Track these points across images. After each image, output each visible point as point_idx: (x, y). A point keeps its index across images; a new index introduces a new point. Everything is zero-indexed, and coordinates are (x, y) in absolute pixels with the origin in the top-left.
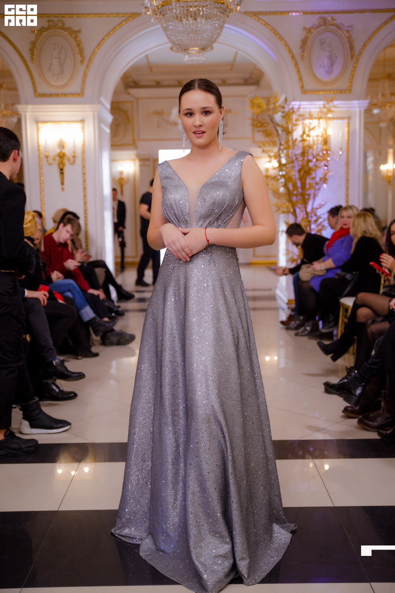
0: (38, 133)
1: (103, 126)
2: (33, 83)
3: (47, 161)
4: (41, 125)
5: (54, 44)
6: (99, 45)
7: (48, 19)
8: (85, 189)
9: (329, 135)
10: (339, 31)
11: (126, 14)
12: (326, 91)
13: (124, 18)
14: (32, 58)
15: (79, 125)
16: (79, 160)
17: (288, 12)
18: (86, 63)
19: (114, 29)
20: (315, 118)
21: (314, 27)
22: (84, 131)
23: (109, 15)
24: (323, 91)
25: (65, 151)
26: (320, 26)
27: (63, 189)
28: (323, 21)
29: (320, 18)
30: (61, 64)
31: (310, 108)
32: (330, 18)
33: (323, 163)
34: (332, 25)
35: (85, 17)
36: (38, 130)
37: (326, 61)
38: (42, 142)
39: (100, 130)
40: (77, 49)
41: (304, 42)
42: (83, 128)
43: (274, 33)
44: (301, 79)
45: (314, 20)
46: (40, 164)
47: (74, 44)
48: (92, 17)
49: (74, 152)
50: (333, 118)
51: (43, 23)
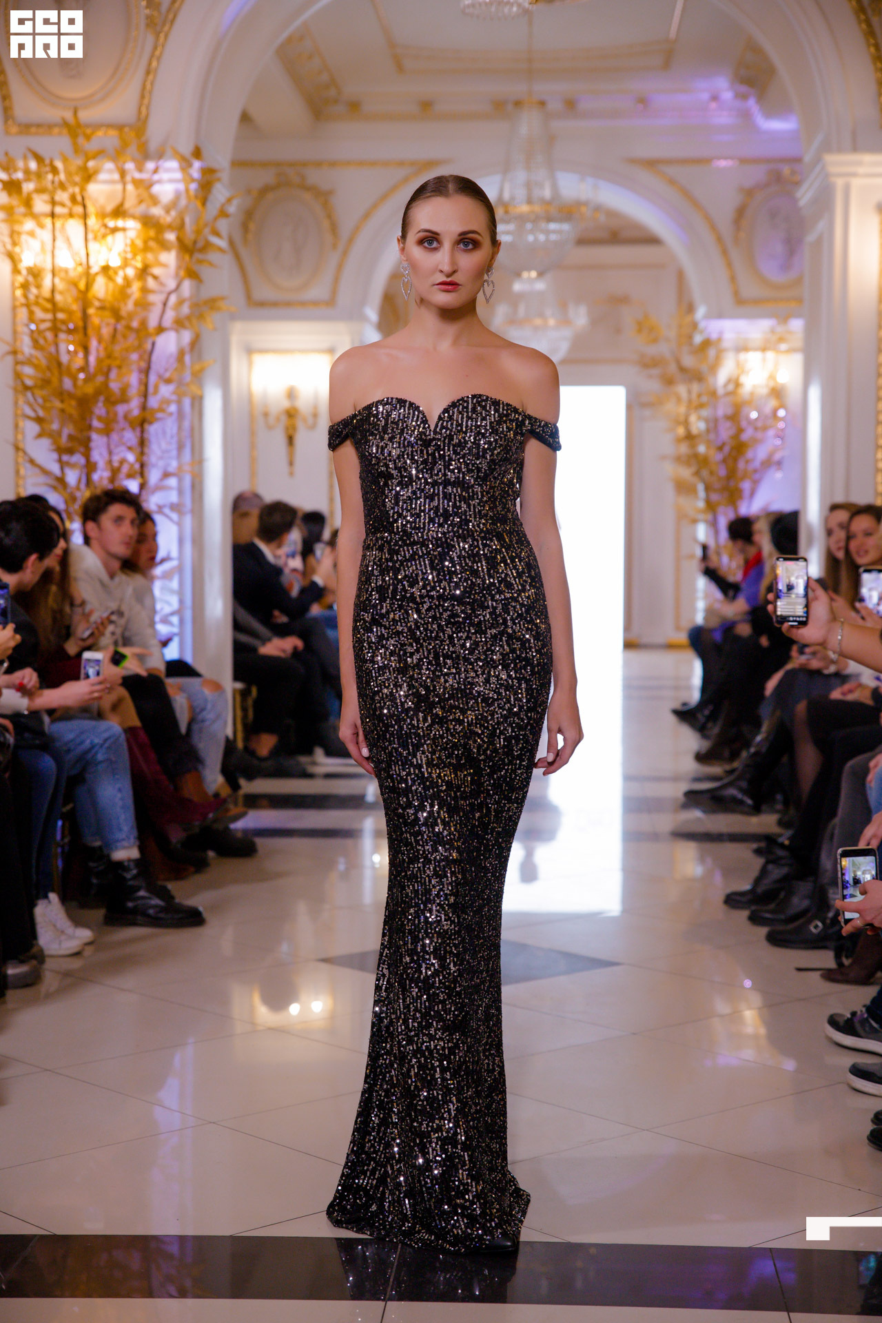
0: (250, 372)
3: (266, 422)
4: (255, 357)
6: (367, 216)
7: (276, 170)
9: (782, 384)
11: (415, 162)
12: (781, 300)
13: (413, 170)
14: (245, 240)
15: (323, 360)
17: (711, 160)
18: (341, 246)
19: (394, 188)
20: (756, 350)
21: (759, 188)
23: (386, 164)
24: (773, 300)
25: (297, 404)
26: (768, 185)
27: (291, 474)
28: (774, 175)
29: (770, 172)
30: (298, 250)
31: (748, 332)
32: (788, 172)
33: (771, 433)
36: (250, 366)
37: (779, 248)
40: (326, 224)
41: (740, 213)
43: (685, 196)
44: (733, 279)
45: (757, 174)
46: (252, 429)
47: (322, 214)
48: (356, 166)
49: (316, 407)
50: (791, 350)
51: (267, 177)
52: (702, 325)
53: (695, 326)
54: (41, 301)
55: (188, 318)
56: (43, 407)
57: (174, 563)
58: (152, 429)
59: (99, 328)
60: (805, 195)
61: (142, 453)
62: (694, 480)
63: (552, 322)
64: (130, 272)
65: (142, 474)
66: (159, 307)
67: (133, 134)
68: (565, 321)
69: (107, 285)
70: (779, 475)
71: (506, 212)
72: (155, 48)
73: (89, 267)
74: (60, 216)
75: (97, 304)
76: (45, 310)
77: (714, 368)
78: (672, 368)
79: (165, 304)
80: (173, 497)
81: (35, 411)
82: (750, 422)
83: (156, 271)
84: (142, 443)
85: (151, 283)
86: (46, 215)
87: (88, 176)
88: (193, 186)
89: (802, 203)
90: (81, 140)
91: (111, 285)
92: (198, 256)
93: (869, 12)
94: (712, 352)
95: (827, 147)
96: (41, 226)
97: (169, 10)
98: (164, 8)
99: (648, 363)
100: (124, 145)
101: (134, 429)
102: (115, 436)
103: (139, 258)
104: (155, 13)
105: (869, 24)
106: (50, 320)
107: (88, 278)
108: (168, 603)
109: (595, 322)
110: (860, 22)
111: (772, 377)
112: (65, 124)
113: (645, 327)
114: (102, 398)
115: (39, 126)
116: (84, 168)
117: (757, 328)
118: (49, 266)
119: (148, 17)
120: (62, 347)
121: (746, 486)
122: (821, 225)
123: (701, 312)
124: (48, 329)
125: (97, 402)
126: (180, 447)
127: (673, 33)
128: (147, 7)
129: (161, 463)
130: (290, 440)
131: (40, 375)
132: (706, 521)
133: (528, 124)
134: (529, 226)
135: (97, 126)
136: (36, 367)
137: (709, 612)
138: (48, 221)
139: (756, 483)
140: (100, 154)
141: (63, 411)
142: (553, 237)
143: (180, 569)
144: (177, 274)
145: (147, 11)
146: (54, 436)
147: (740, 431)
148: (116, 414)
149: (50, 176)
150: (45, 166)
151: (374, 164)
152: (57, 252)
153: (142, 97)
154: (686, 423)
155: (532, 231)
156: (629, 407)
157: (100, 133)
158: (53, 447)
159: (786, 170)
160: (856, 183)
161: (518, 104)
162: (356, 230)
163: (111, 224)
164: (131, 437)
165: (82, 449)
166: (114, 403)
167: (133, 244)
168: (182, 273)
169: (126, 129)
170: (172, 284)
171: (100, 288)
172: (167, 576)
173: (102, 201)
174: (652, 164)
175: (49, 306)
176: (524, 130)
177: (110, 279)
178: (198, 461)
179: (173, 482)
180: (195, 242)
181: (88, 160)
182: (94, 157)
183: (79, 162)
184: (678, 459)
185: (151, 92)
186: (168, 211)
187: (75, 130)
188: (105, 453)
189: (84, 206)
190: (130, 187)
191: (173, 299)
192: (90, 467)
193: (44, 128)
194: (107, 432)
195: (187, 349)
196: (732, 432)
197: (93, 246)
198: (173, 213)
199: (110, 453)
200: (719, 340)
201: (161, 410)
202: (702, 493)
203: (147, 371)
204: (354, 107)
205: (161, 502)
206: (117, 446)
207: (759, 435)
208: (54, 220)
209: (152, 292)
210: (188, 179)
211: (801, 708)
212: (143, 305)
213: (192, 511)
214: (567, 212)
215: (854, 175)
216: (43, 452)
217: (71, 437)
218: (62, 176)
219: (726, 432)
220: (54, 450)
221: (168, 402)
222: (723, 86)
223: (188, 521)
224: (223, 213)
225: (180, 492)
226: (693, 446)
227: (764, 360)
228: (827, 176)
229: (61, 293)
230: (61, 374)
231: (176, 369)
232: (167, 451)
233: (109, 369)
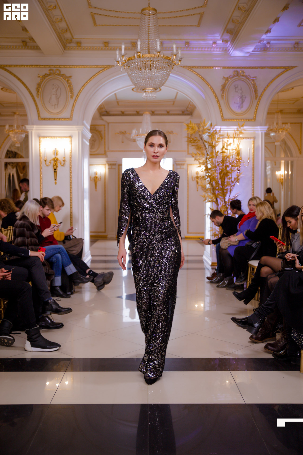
0: (40, 145)
1: (84, 140)
2: (38, 111)
3: (45, 163)
4: (42, 139)
5: (53, 85)
6: (84, 86)
7: (49, 68)
8: (71, 183)
9: (241, 149)
10: (247, 80)
11: (103, 66)
12: (238, 119)
13: (102, 69)
14: (38, 94)
15: (68, 139)
16: (67, 163)
17: (213, 67)
18: (74, 98)
19: (94, 76)
20: (231, 138)
21: (230, 77)
22: (71, 144)
23: (91, 66)
24: (236, 119)
25: (57, 157)
26: (234, 76)
27: (56, 183)
28: (236, 73)
29: (235, 71)
30: (58, 99)
31: (228, 131)
32: (241, 72)
33: (236, 168)
34: (243, 76)
35: (75, 67)
36: (40, 142)
37: (238, 100)
38: (42, 151)
39: (83, 143)
40: (69, 88)
41: (223, 87)
42: (71, 141)
43: (203, 80)
44: (221, 111)
45: (230, 72)
46: (40, 166)
47: (67, 85)
48: (80, 67)
49: (64, 158)
50: (244, 138)
51: (46, 71)
70: (239, 184)
94: (216, 136)
99: (191, 142)
113: (189, 128)
117: (231, 130)
121: (228, 188)
130: (55, 170)
151: (87, 66)
162: (80, 91)
174: (191, 68)
204: (79, 44)
222: (218, 37)
227: (234, 141)
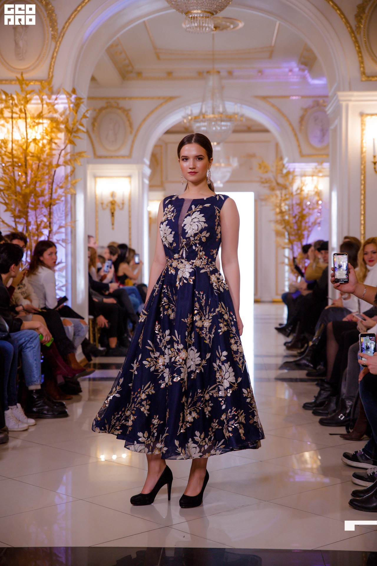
0: (95, 186)
1: (144, 179)
3: (102, 206)
4: (98, 179)
5: (111, 119)
6: (145, 120)
7: (106, 101)
8: (130, 229)
9: (320, 190)
11: (165, 97)
12: (319, 155)
13: (164, 101)
14: (93, 130)
15: (127, 180)
16: (126, 207)
17: (290, 96)
18: (134, 133)
19: (156, 108)
20: (309, 176)
21: (310, 108)
22: (131, 184)
23: (153, 98)
24: (317, 155)
25: (115, 199)
26: (313, 107)
27: (113, 229)
28: (316, 103)
29: (314, 101)
30: (116, 134)
31: (305, 168)
33: (316, 210)
34: (323, 106)
35: (134, 99)
36: (95, 183)
37: (319, 133)
38: (98, 192)
39: (143, 182)
40: (127, 123)
41: (302, 118)
42: (130, 182)
43: (279, 111)
44: (299, 146)
45: (309, 102)
46: (96, 209)
47: (126, 119)
48: (140, 99)
49: (123, 200)
50: (325, 176)
51: (102, 104)
52: (286, 165)
53: (283, 166)
54: (7, 153)
55: (70, 160)
56: (8, 198)
57: (64, 265)
58: (54, 208)
59: (32, 165)
60: (329, 110)
61: (50, 218)
62: (284, 230)
63: (223, 165)
64: (45, 141)
65: (50, 227)
66: (58, 156)
67: (46, 84)
68: (228, 164)
69: (35, 147)
70: (319, 228)
71: (204, 117)
72: (55, 48)
73: (27, 139)
74: (15, 118)
75: (31, 154)
76: (9, 157)
77: (292, 183)
78: (274, 184)
79: (60, 155)
80: (63, 236)
81: (4, 200)
82: (307, 206)
83: (56, 141)
84: (50, 214)
85: (54, 146)
86: (9, 118)
87: (27, 101)
88: (72, 105)
89: (328, 113)
90: (24, 86)
91: (37, 146)
92: (74, 134)
93: (356, 33)
94: (291, 177)
95: (338, 89)
96: (8, 122)
97: (61, 32)
98: (59, 31)
99: (263, 182)
100: (43, 88)
101: (46, 208)
102: (38, 211)
103: (49, 135)
104: (56, 33)
105: (356, 38)
106: (10, 162)
107: (27, 144)
108: (62, 282)
109: (241, 165)
110: (352, 37)
111: (316, 187)
112: (18, 79)
113: (262, 166)
114: (33, 195)
115: (6, 80)
116: (26, 98)
117: (309, 167)
118: (10, 139)
119: (52, 35)
120: (16, 173)
121: (306, 233)
122: (336, 122)
123: (286, 160)
124: (10, 166)
125: (31, 196)
126: (66, 215)
127: (273, 44)
128: (52, 31)
129: (58, 222)
130: (113, 214)
131: (7, 185)
132: (289, 248)
133: (212, 81)
134: (213, 123)
135: (31, 80)
136: (4, 181)
137: (291, 286)
138: (10, 120)
139: (310, 232)
140: (32, 92)
141: (16, 200)
142: (223, 128)
143: (66, 267)
144: (65, 142)
145: (52, 32)
146: (12, 211)
147: (303, 210)
148: (39, 201)
149: (11, 101)
150: (9, 97)
151: (147, 98)
152: (14, 133)
153: (50, 68)
154: (280, 206)
155: (214, 126)
156: (256, 201)
157: (32, 83)
158: (12, 215)
159: (321, 101)
160: (351, 104)
161: (208, 72)
162: (140, 125)
163: (37, 121)
164: (45, 211)
165: (24, 216)
166: (38, 197)
167: (46, 128)
168: (67, 142)
169: (43, 82)
170: (63, 147)
171: (32, 148)
172: (61, 270)
173: (33, 112)
174: (265, 98)
175: (10, 156)
176: (211, 83)
177: (37, 144)
178: (74, 221)
179: (63, 230)
180: (73, 129)
181: (27, 94)
182: (30, 93)
183: (24, 95)
184: (277, 222)
185: (53, 66)
186: (61, 116)
187: (21, 82)
188: (34, 218)
189: (26, 114)
190: (45, 106)
191: (63, 152)
192: (28, 224)
193: (9, 81)
194: (35, 209)
195: (69, 175)
196: (300, 210)
197: (29, 130)
198: (63, 116)
199: (36, 218)
200: (294, 171)
201: (58, 199)
202: (287, 236)
203: (52, 183)
204: (139, 74)
205: (58, 239)
206: (39, 215)
207: (311, 211)
208: (13, 120)
209: (54, 149)
210: (70, 101)
211: (330, 325)
212: (50, 155)
213: (71, 242)
214: (229, 118)
215: (350, 100)
216: (8, 218)
217: (19, 211)
218: (16, 101)
219: (297, 210)
220: (12, 217)
221: (61, 196)
222: (294, 66)
223: (69, 247)
224: (84, 116)
225: (66, 235)
226: (283, 216)
227: (313, 180)
228: (339, 101)
229: (15, 150)
230: (15, 184)
231: (64, 182)
232: (61, 217)
233: (36, 183)
